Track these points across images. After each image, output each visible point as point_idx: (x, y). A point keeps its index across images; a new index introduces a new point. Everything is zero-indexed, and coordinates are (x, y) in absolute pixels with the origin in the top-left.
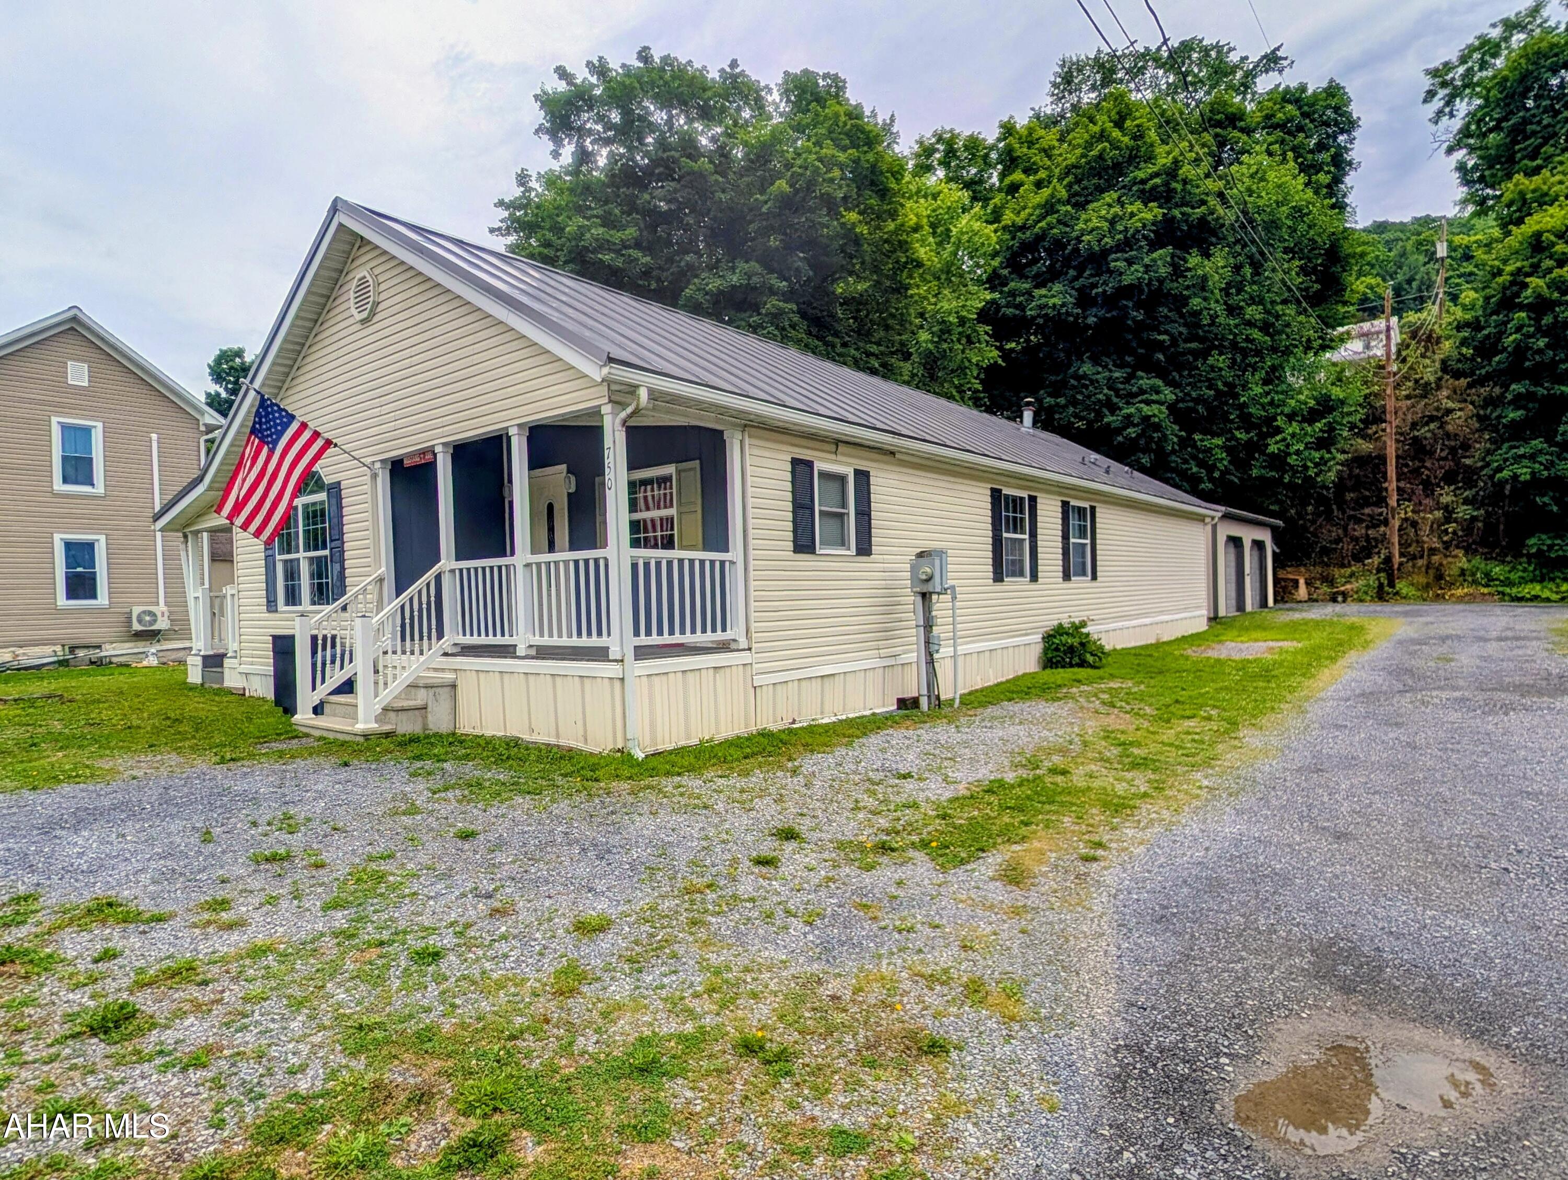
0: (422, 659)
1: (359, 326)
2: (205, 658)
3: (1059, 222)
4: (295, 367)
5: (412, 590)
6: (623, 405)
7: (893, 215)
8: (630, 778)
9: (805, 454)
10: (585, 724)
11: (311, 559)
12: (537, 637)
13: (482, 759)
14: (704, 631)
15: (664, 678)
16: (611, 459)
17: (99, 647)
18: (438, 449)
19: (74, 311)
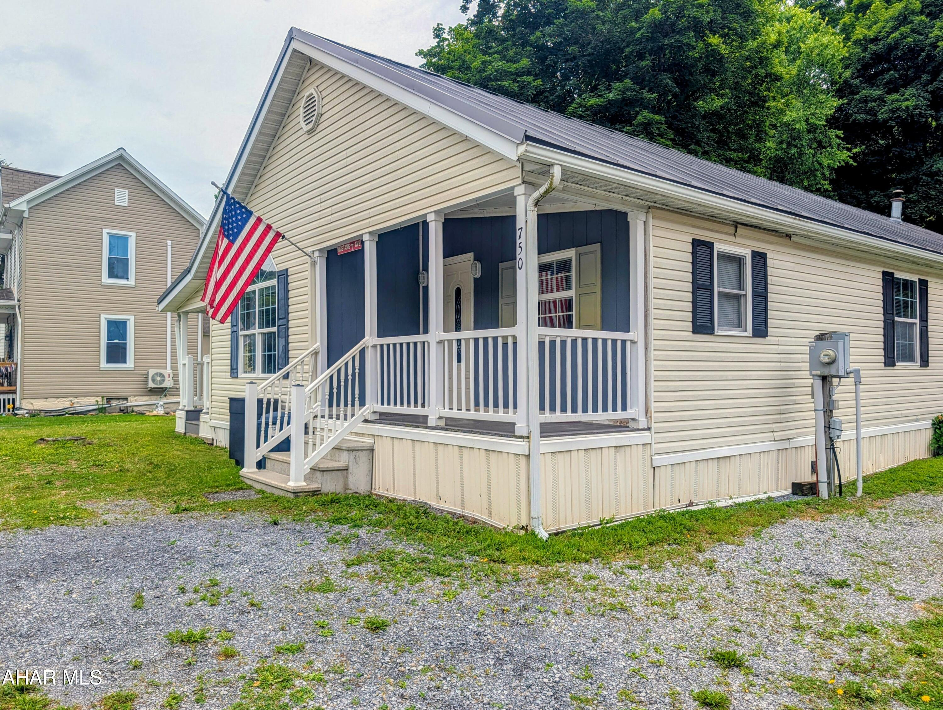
0: (346, 424)
1: (306, 137)
2: (187, 412)
3: (913, 31)
4: (258, 176)
5: (340, 363)
6: (534, 186)
7: (756, 33)
8: (537, 562)
9: (705, 235)
10: (489, 499)
11: (264, 334)
12: (447, 410)
13: (394, 527)
14: (605, 409)
15: (567, 455)
16: (523, 240)
17: (126, 399)
18: (366, 238)
19: (121, 151)
